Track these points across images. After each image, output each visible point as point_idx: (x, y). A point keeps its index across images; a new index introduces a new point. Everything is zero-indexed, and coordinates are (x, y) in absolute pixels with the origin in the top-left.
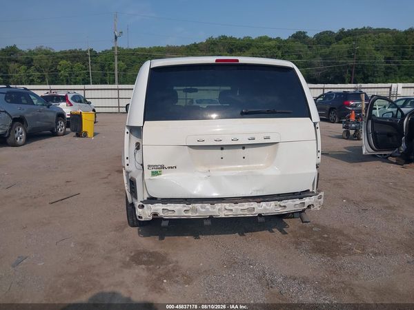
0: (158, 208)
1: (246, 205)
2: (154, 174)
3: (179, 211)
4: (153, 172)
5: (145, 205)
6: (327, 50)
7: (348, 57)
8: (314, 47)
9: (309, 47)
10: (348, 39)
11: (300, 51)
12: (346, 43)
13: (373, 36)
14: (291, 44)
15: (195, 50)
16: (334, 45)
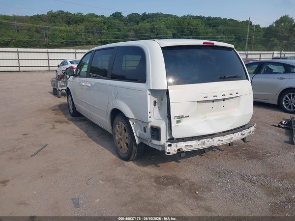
0: (182, 145)
1: (229, 136)
2: (178, 122)
3: (195, 145)
4: (177, 121)
5: (172, 144)
6: (138, 27)
7: (151, 32)
8: (129, 24)
9: (124, 24)
10: (149, 19)
11: (119, 26)
12: (148, 22)
13: (164, 19)
14: (112, 20)
15: (39, 21)
16: (141, 24)
